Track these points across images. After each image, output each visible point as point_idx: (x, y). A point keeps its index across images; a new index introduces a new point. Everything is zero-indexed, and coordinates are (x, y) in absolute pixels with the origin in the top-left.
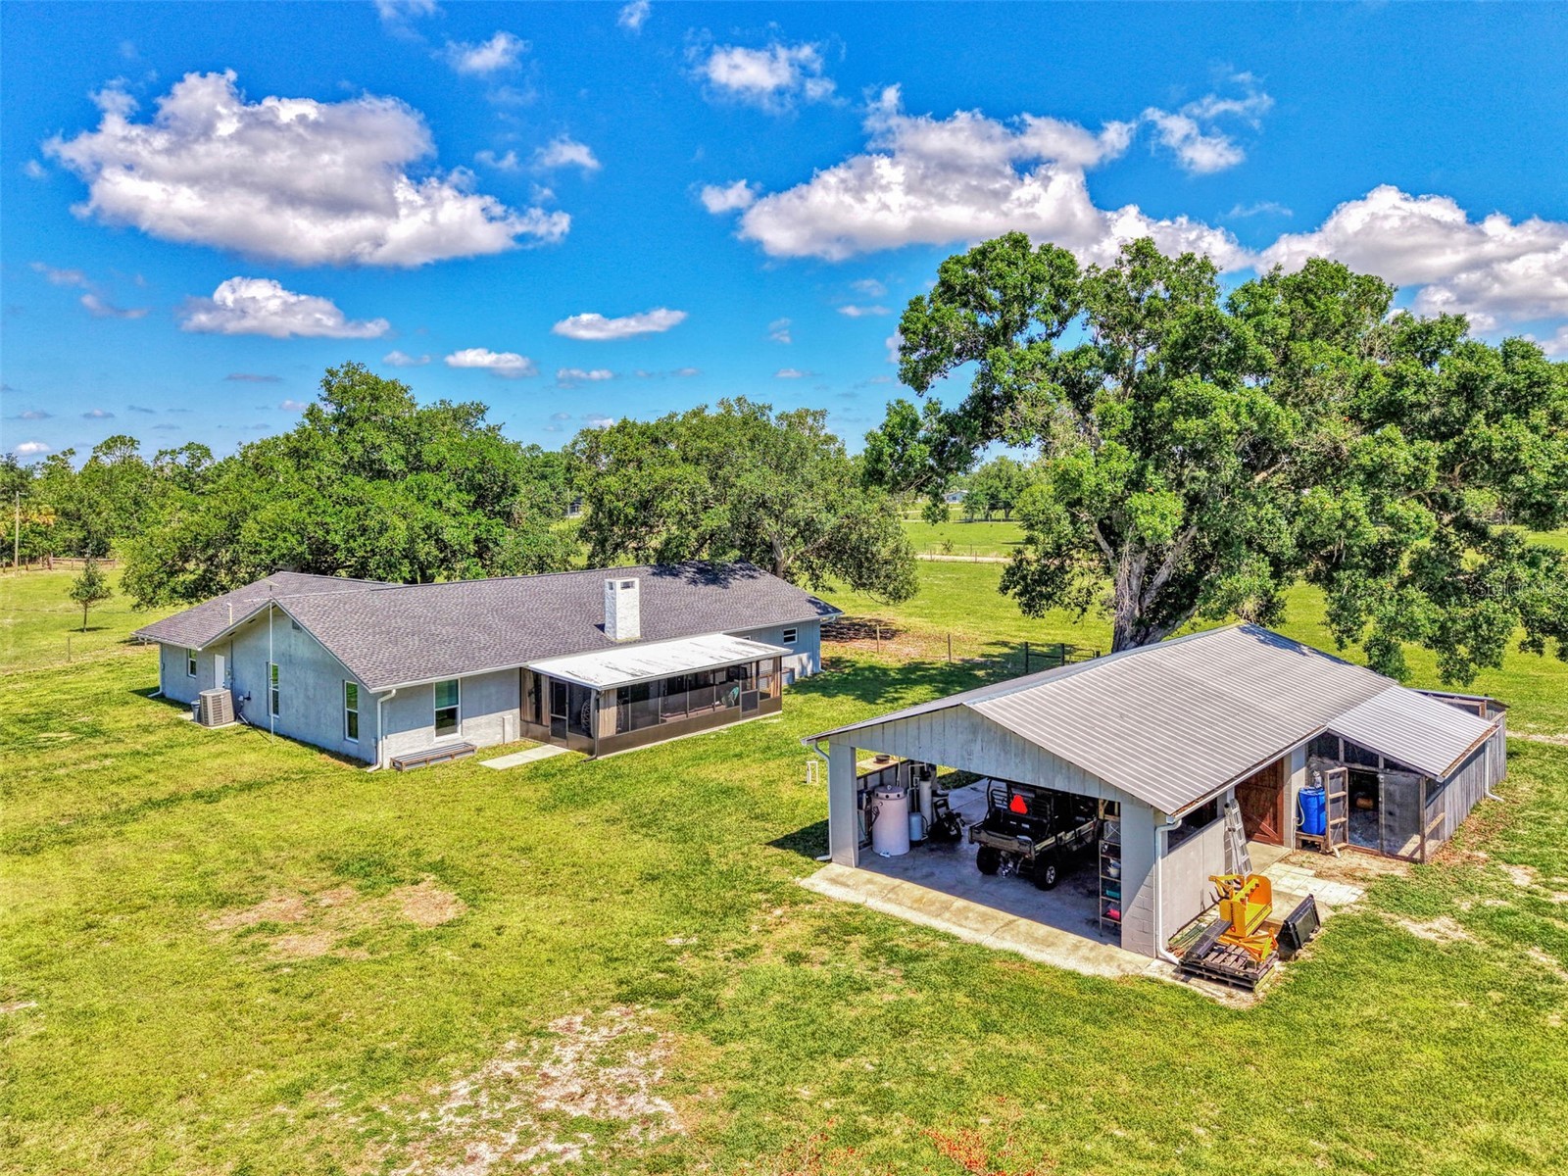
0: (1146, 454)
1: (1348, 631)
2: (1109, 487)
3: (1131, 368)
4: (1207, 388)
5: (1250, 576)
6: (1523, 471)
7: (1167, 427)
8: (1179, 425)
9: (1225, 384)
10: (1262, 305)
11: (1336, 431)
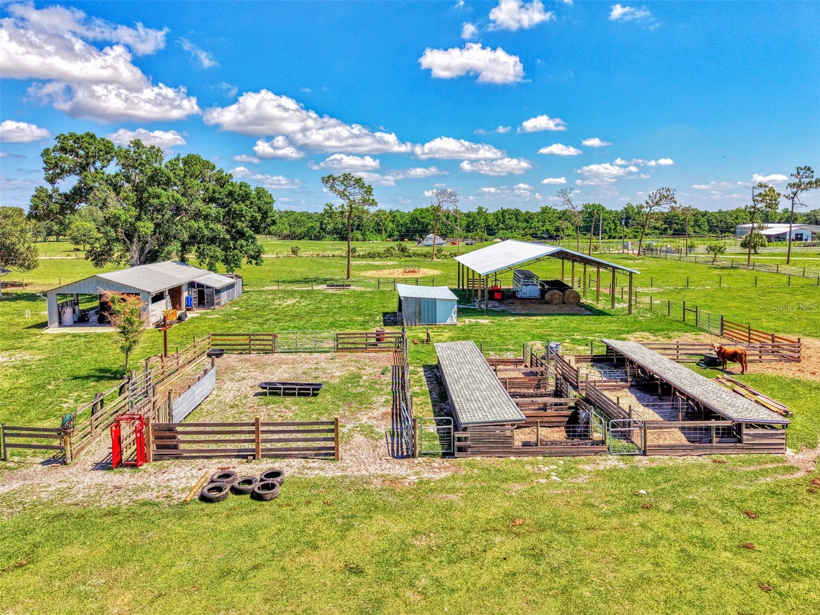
0: (141, 210)
1: (202, 261)
2: (130, 220)
3: (134, 181)
4: (159, 190)
5: (175, 246)
6: (244, 216)
7: (147, 202)
8: (151, 201)
9: (165, 190)
10: (175, 167)
11: (199, 204)
